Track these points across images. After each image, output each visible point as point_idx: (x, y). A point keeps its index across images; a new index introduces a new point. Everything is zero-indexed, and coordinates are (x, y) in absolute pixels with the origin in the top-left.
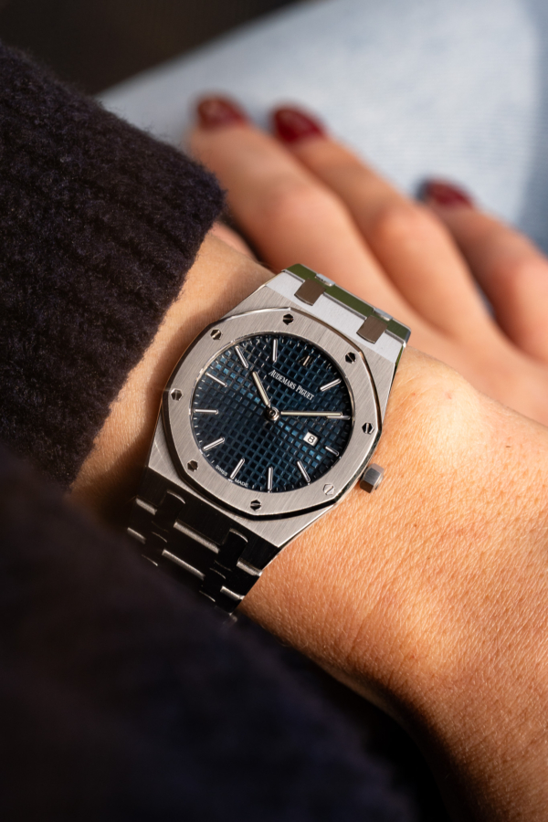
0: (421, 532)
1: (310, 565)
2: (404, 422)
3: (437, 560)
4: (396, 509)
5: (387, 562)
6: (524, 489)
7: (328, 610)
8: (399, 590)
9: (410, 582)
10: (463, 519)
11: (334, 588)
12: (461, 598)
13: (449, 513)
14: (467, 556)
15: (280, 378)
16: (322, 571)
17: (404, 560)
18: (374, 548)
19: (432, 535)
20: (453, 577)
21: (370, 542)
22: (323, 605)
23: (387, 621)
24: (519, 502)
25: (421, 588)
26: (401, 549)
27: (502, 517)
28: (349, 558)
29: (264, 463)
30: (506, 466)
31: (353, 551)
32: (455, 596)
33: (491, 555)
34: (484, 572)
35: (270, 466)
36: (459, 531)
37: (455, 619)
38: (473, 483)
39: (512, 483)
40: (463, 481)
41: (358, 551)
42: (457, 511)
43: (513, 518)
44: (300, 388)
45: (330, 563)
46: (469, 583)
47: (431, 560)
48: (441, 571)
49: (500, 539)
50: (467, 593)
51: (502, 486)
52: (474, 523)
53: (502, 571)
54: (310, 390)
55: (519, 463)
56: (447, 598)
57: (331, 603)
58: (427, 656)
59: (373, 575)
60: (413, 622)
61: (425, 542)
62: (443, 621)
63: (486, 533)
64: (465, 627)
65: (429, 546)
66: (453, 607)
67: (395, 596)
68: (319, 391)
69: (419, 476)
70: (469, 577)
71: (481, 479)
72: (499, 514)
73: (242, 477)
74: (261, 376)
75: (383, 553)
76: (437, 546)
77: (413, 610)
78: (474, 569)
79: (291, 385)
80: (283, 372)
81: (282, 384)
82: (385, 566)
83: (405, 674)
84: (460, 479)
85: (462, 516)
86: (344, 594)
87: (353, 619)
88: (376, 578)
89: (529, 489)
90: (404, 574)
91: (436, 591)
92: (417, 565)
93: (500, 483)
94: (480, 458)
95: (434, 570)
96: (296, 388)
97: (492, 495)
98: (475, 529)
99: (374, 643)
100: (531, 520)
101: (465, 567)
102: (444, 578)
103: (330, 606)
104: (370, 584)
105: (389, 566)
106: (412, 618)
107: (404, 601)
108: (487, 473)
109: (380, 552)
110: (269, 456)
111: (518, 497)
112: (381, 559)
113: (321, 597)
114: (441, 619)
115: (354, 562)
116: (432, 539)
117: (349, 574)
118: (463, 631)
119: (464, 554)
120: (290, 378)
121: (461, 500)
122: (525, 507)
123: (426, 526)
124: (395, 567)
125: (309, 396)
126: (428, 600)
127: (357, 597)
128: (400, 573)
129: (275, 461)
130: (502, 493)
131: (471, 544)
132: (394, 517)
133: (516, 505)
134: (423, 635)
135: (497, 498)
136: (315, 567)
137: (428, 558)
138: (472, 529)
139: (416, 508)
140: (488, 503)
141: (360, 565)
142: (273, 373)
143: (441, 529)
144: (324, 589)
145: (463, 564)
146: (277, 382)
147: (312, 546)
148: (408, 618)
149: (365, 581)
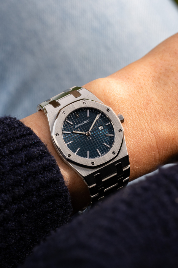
0: (142, 114)
1: (134, 149)
2: (110, 97)
3: (152, 115)
4: (132, 116)
5: (146, 128)
6: (143, 81)
7: (148, 153)
8: (155, 129)
9: (155, 125)
10: (144, 101)
11: (144, 146)
12: (166, 115)
13: (140, 104)
14: (155, 106)
15: (78, 126)
16: (138, 147)
17: (147, 123)
18: (140, 128)
19: (144, 111)
20: (159, 113)
21: (137, 128)
22: (145, 153)
23: (161, 138)
24: (146, 84)
25: (157, 124)
26: (144, 122)
27: (148, 91)
28: (139, 137)
29: (101, 144)
30: (134, 82)
31: (138, 135)
32: (165, 116)
33: (158, 100)
34: (162, 105)
35: (103, 143)
36: (147, 104)
37: (171, 120)
38: (135, 93)
39: (140, 83)
40: (133, 95)
41: (138, 133)
42: (141, 101)
43: (150, 89)
44: (84, 122)
45: (137, 143)
46: (163, 110)
47: (151, 116)
48: (156, 115)
49: (155, 95)
50: (165, 113)
51: (139, 86)
52: (147, 99)
53: (165, 100)
54: (87, 119)
55: (135, 78)
56: (164, 118)
57: (147, 150)
58: (176, 134)
59: (147, 133)
60: (166, 131)
61: (145, 114)
62: (170, 123)
63: (151, 98)
64: (175, 119)
65: (147, 114)
66: (168, 118)
67: (156, 131)
68: (88, 117)
69: (126, 104)
70: (161, 109)
71: (135, 90)
72: (147, 91)
73: (102, 152)
74: (75, 130)
75: (142, 127)
76: (148, 112)
77: (163, 129)
78: (160, 106)
79: (82, 124)
80: (77, 124)
81: (81, 126)
82: (146, 129)
83: (175, 145)
84: (132, 95)
85: (143, 101)
86: (147, 145)
87: (154, 148)
88: (148, 133)
89: (144, 80)
90: (151, 125)
91: (160, 120)
92: (151, 120)
93: (138, 86)
94: (129, 87)
95: (154, 117)
96: (84, 123)
97: (140, 90)
98: (148, 99)
99: (163, 146)
100: (153, 85)
101: (158, 109)
102: (158, 116)
103: (147, 151)
104: (149, 136)
105: (147, 128)
106: (165, 131)
107: (159, 130)
108: (133, 88)
109: (142, 128)
110: (100, 142)
111: (145, 84)
112: (144, 128)
113: (143, 152)
114: (169, 124)
115: (141, 136)
116: (145, 112)
117: (143, 140)
118: (176, 120)
119: (154, 107)
120: (80, 123)
121: (138, 98)
122: (148, 84)
123: (141, 111)
124: (148, 126)
125: (88, 121)
126: (162, 124)
127: (150, 142)
128: (151, 126)
129: (102, 141)
130: (141, 87)
131: (152, 103)
132: (134, 118)
133: (147, 86)
134: (171, 131)
135: (142, 89)
136: (136, 148)
137: (150, 116)
138: (148, 100)
139: (134, 111)
140: (142, 92)
141: (142, 135)
142: (76, 127)
143: (144, 108)
144: (142, 150)
145: (157, 109)
146: (79, 127)
147: (130, 144)
148: (164, 132)
149: (147, 137)
